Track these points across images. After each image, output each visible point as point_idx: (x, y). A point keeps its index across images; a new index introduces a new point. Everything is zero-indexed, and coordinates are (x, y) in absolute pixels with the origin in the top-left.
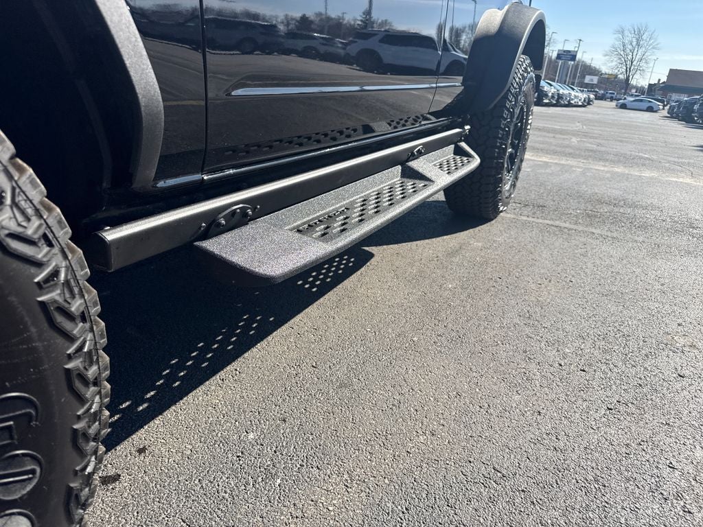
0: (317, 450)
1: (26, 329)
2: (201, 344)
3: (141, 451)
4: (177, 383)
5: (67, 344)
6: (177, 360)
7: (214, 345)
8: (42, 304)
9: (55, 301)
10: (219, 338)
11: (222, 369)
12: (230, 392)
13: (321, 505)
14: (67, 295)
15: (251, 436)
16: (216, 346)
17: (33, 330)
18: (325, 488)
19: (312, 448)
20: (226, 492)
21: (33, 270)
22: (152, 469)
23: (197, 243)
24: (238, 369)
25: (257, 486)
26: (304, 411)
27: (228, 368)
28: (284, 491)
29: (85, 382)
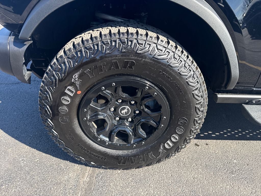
0: (251, 179)
1: (191, 110)
2: (240, 130)
3: (207, 144)
4: (226, 136)
5: (197, 115)
6: (230, 130)
7: (244, 132)
8: (196, 107)
9: (198, 107)
10: (247, 132)
11: (241, 140)
12: (238, 147)
13: (240, 190)
14: (201, 107)
15: (235, 161)
16: (244, 133)
17: (192, 110)
18: (245, 188)
19: (250, 177)
20: (218, 167)
21: (197, 101)
22: (206, 150)
23: (243, 105)
24: (245, 143)
25: (227, 172)
26: (256, 167)
27: (243, 141)
28: (233, 179)
29: (197, 123)
